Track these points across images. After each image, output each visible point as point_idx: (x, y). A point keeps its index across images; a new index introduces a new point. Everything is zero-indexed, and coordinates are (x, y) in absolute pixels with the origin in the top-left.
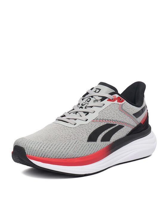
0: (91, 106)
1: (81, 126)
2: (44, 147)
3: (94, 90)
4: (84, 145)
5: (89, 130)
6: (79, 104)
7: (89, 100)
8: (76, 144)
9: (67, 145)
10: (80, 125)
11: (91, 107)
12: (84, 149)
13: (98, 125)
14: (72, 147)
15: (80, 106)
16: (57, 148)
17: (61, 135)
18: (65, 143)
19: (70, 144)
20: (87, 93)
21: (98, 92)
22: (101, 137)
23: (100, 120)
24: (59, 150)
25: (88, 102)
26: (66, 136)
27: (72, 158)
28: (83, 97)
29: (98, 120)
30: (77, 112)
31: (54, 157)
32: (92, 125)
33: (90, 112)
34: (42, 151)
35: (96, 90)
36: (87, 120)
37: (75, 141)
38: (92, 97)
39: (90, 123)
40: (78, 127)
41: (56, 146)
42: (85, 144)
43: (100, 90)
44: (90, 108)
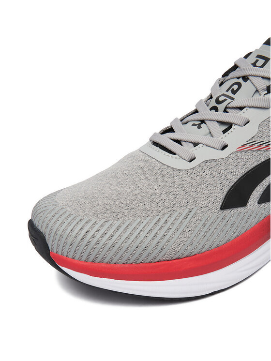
0: (239, 105)
1: (207, 164)
2: (93, 236)
3: (252, 59)
4: (212, 220)
5: (229, 176)
6: (211, 97)
7: (235, 87)
8: (188, 220)
9: (161, 223)
10: (206, 162)
11: (241, 108)
12: (210, 232)
13: (253, 160)
14: (177, 229)
15: (213, 103)
16: (132, 238)
17: (151, 192)
18: (158, 217)
19: (171, 220)
20: (235, 67)
21: (262, 66)
22: (261, 190)
23: (260, 145)
24: (139, 241)
25: (234, 92)
26: (163, 197)
27: (174, 258)
28: (223, 76)
29: (256, 145)
30: (203, 122)
31: (123, 261)
32: (239, 161)
33: (235, 124)
34: (90, 247)
35: (257, 61)
36: (225, 147)
37: (187, 211)
38: (245, 78)
39: (233, 155)
40: (200, 170)
41: (129, 231)
42: (214, 217)
43: (267, 60)
44: (238, 111)
